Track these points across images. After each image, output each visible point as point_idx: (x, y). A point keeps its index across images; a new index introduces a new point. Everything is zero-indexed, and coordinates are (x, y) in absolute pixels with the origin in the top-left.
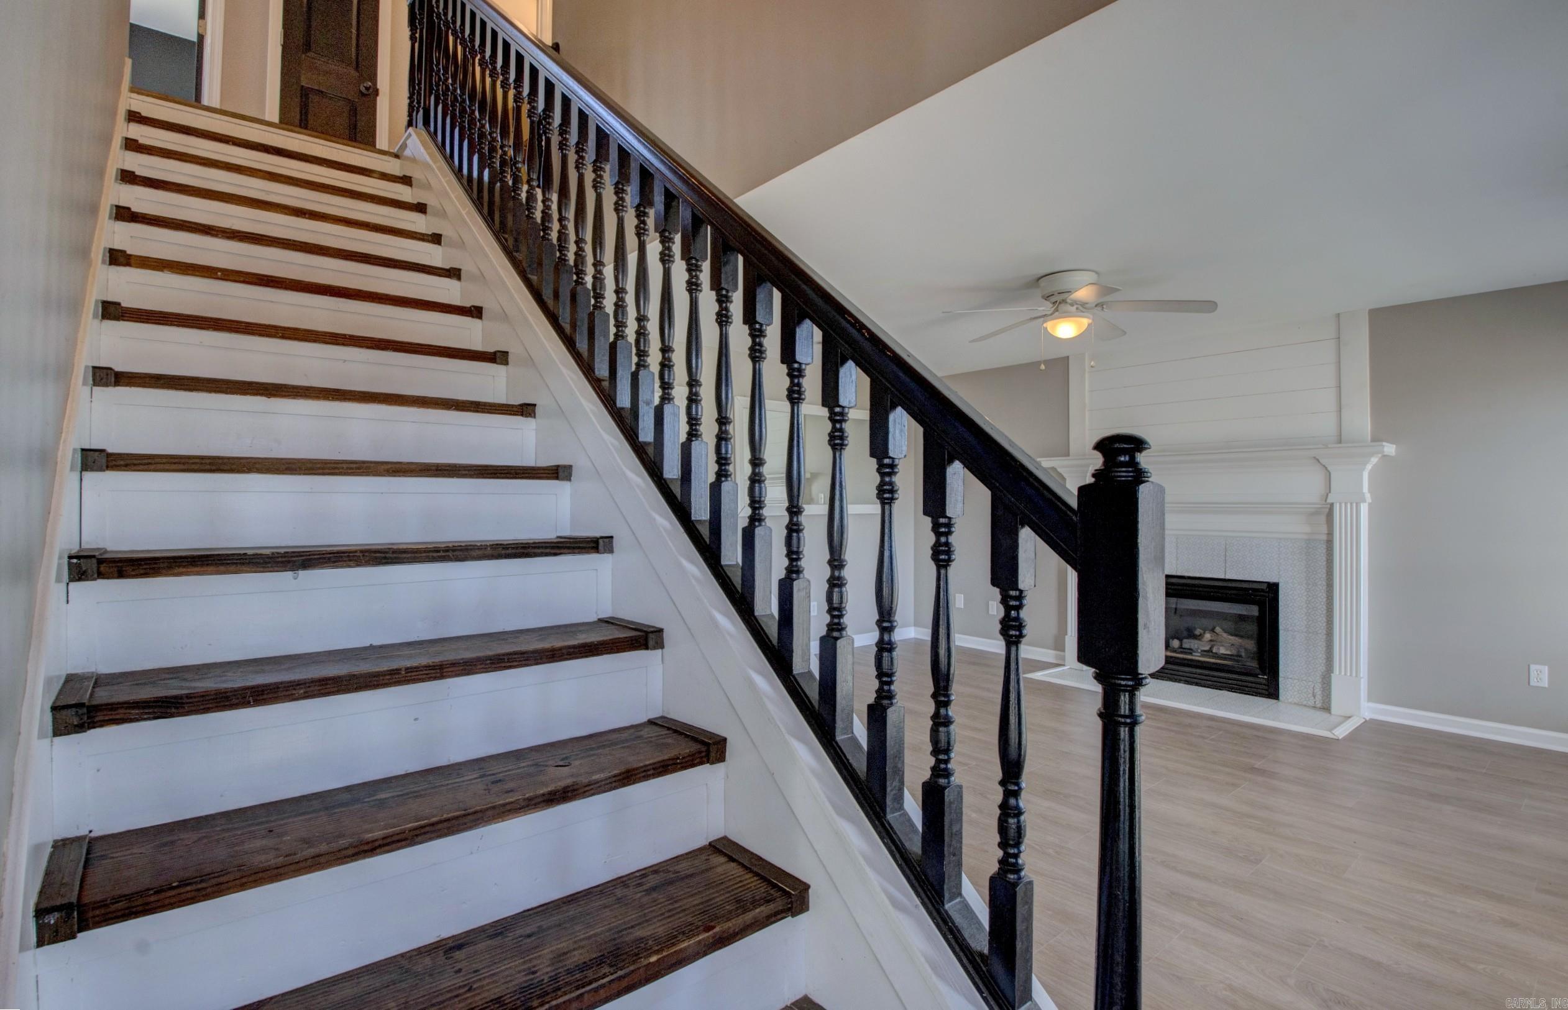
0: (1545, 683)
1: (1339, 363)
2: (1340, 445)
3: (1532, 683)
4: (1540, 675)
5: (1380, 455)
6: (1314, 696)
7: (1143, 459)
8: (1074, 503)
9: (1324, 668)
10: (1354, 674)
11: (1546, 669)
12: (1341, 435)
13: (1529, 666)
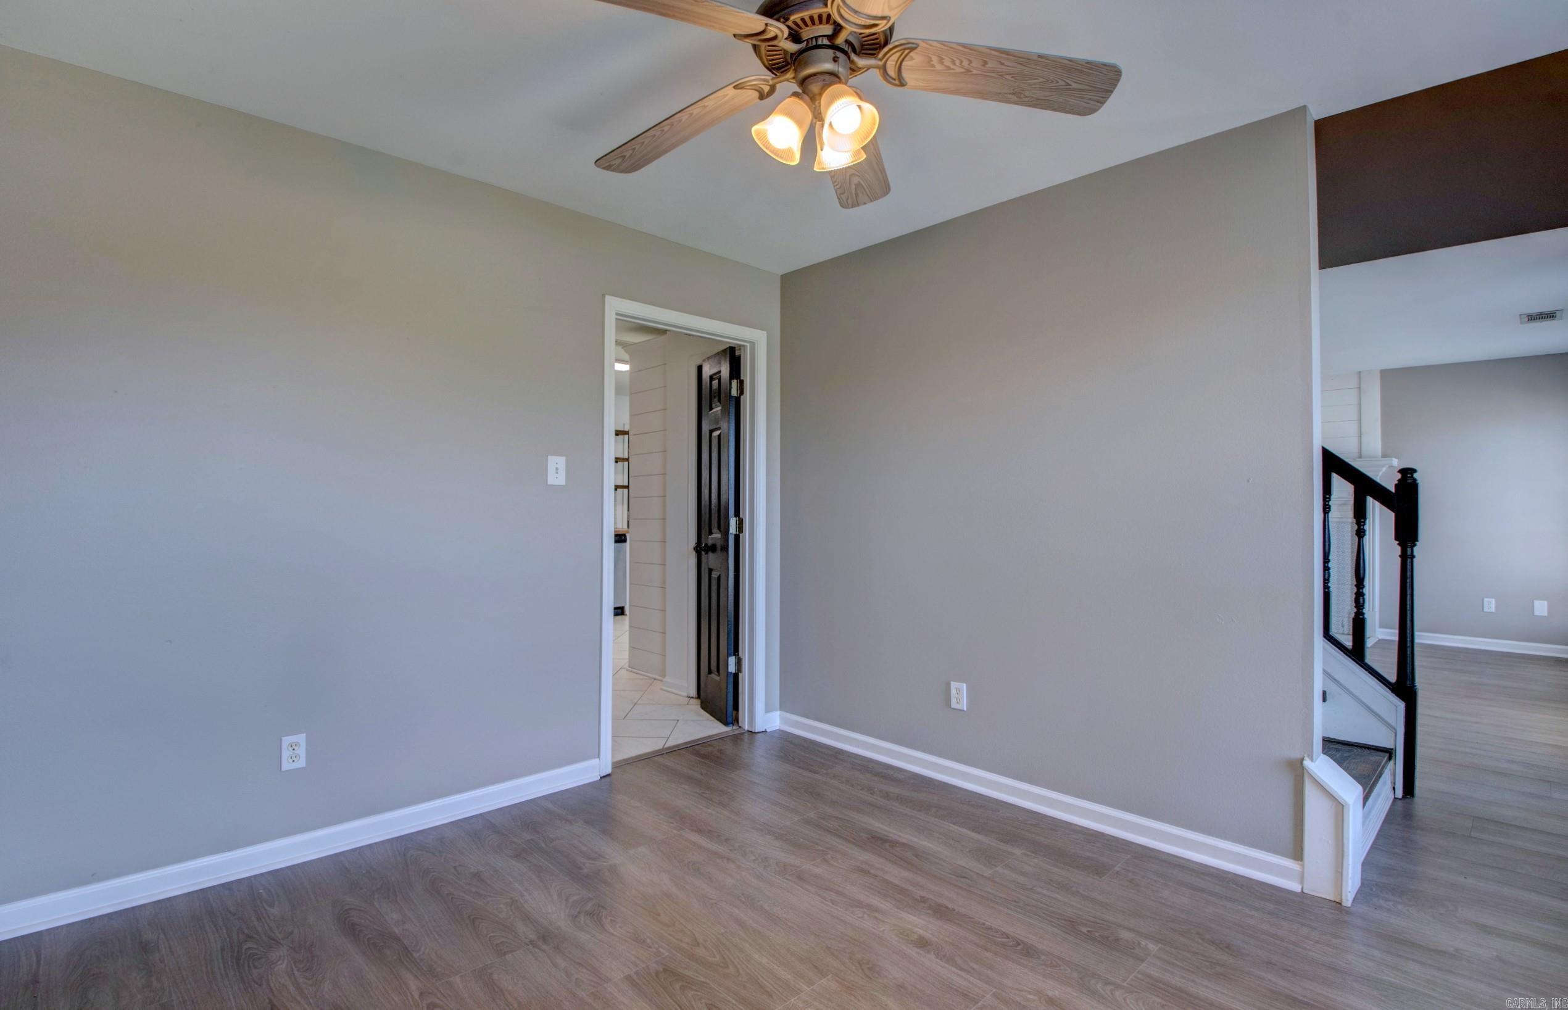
0: (1493, 610)
1: (1360, 404)
2: (1360, 459)
3: (1485, 610)
4: (1490, 605)
5: (1387, 466)
6: (1343, 626)
7: (1415, 475)
8: (1393, 490)
9: (1350, 608)
10: (1371, 610)
11: (1493, 601)
12: (1361, 453)
13: (1483, 600)
